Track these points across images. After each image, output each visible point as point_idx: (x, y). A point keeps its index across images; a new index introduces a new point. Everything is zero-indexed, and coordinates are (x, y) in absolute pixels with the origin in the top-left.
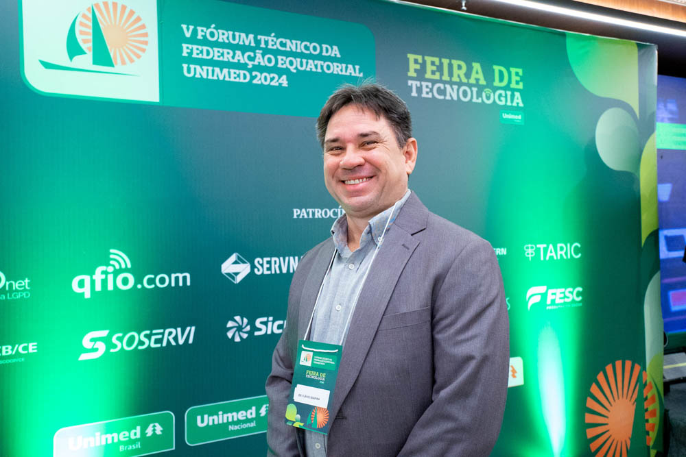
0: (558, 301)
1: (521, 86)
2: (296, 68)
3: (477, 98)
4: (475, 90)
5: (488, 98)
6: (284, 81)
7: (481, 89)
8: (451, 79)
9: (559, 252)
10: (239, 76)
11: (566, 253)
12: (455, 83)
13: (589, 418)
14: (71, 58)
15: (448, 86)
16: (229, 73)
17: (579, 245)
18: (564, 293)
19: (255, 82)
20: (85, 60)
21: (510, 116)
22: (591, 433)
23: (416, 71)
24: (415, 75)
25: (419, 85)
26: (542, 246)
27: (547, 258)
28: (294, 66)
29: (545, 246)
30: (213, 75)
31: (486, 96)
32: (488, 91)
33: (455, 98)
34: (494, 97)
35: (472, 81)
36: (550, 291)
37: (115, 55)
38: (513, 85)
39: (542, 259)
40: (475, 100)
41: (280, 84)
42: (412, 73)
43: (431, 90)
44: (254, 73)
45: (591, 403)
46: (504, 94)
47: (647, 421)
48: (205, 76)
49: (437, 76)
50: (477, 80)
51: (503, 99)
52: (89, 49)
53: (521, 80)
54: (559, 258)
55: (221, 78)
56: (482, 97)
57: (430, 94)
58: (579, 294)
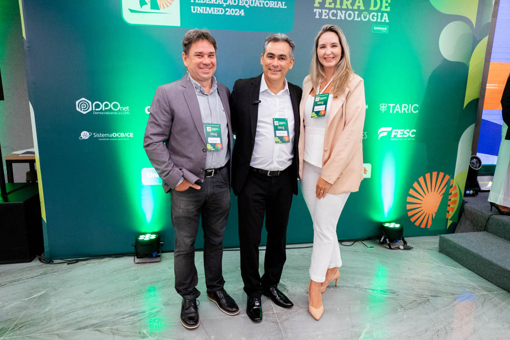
0: (398, 136)
1: (388, 9)
2: (249, 5)
3: (358, 18)
4: (356, 13)
5: (365, 17)
6: (242, 13)
7: (360, 12)
8: (341, 7)
9: (403, 109)
10: (219, 11)
11: (408, 110)
12: (344, 9)
13: (409, 199)
14: (141, 7)
15: (339, 12)
16: (214, 9)
17: (418, 106)
18: (403, 132)
19: (227, 14)
20: (147, 8)
21: (379, 28)
22: (409, 207)
23: (319, 3)
24: (318, 6)
25: (320, 12)
26: (392, 105)
27: (395, 112)
28: (248, 4)
29: (394, 105)
30: (206, 11)
31: (364, 16)
32: (365, 13)
33: (343, 18)
34: (369, 17)
35: (356, 7)
36: (394, 131)
37: (160, 3)
38: (383, 9)
39: (391, 112)
40: (356, 19)
41: (240, 14)
42: (317, 5)
43: (328, 14)
44: (227, 9)
45: (412, 192)
46: (376, 15)
47: (449, 206)
48: (202, 12)
49: (333, 6)
50: (359, 7)
51: (375, 18)
52: (149, 1)
53: (389, 6)
54: (402, 112)
55: (210, 13)
56: (361, 17)
57: (327, 16)
58: (413, 133)
